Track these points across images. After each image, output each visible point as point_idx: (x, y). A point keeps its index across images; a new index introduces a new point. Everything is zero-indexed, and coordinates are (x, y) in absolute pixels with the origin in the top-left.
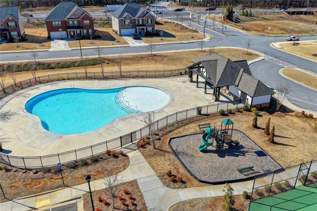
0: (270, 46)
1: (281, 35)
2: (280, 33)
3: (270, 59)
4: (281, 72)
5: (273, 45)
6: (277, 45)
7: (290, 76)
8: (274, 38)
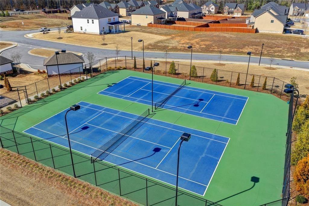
0: (24, 37)
1: (36, 29)
2: (35, 28)
3: (23, 45)
4: (29, 53)
5: (27, 36)
6: (30, 36)
7: (35, 53)
8: (29, 31)
